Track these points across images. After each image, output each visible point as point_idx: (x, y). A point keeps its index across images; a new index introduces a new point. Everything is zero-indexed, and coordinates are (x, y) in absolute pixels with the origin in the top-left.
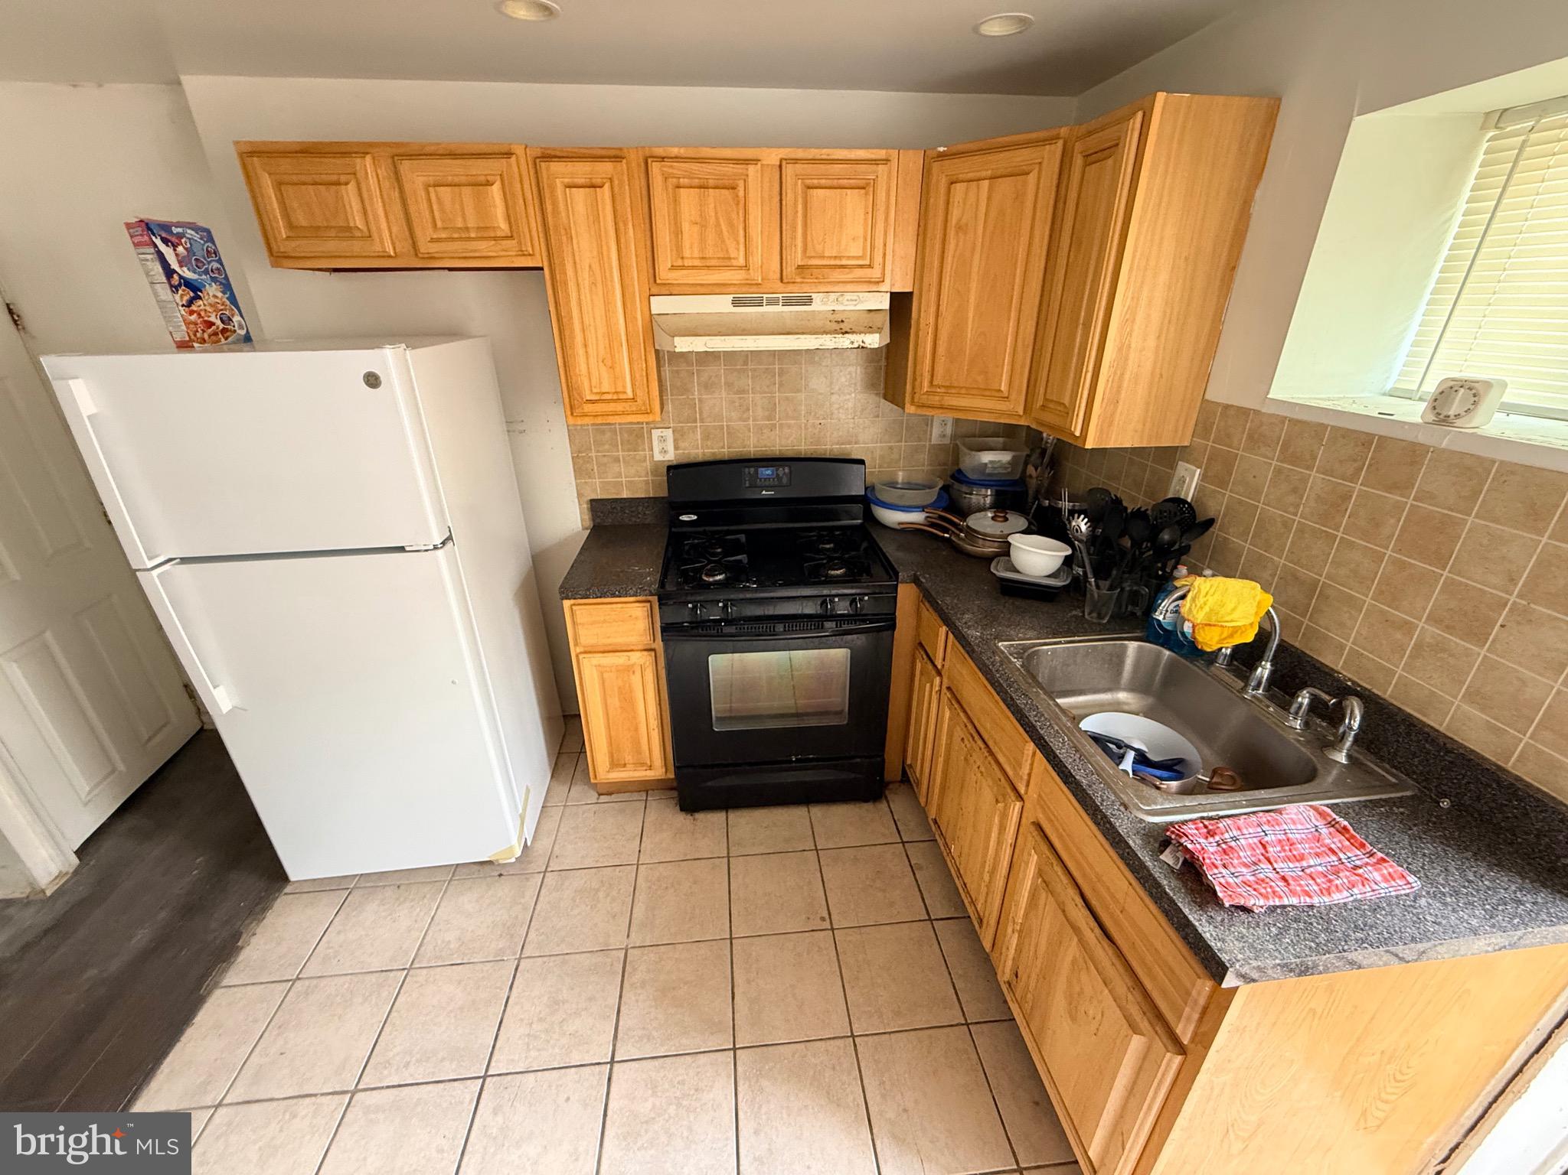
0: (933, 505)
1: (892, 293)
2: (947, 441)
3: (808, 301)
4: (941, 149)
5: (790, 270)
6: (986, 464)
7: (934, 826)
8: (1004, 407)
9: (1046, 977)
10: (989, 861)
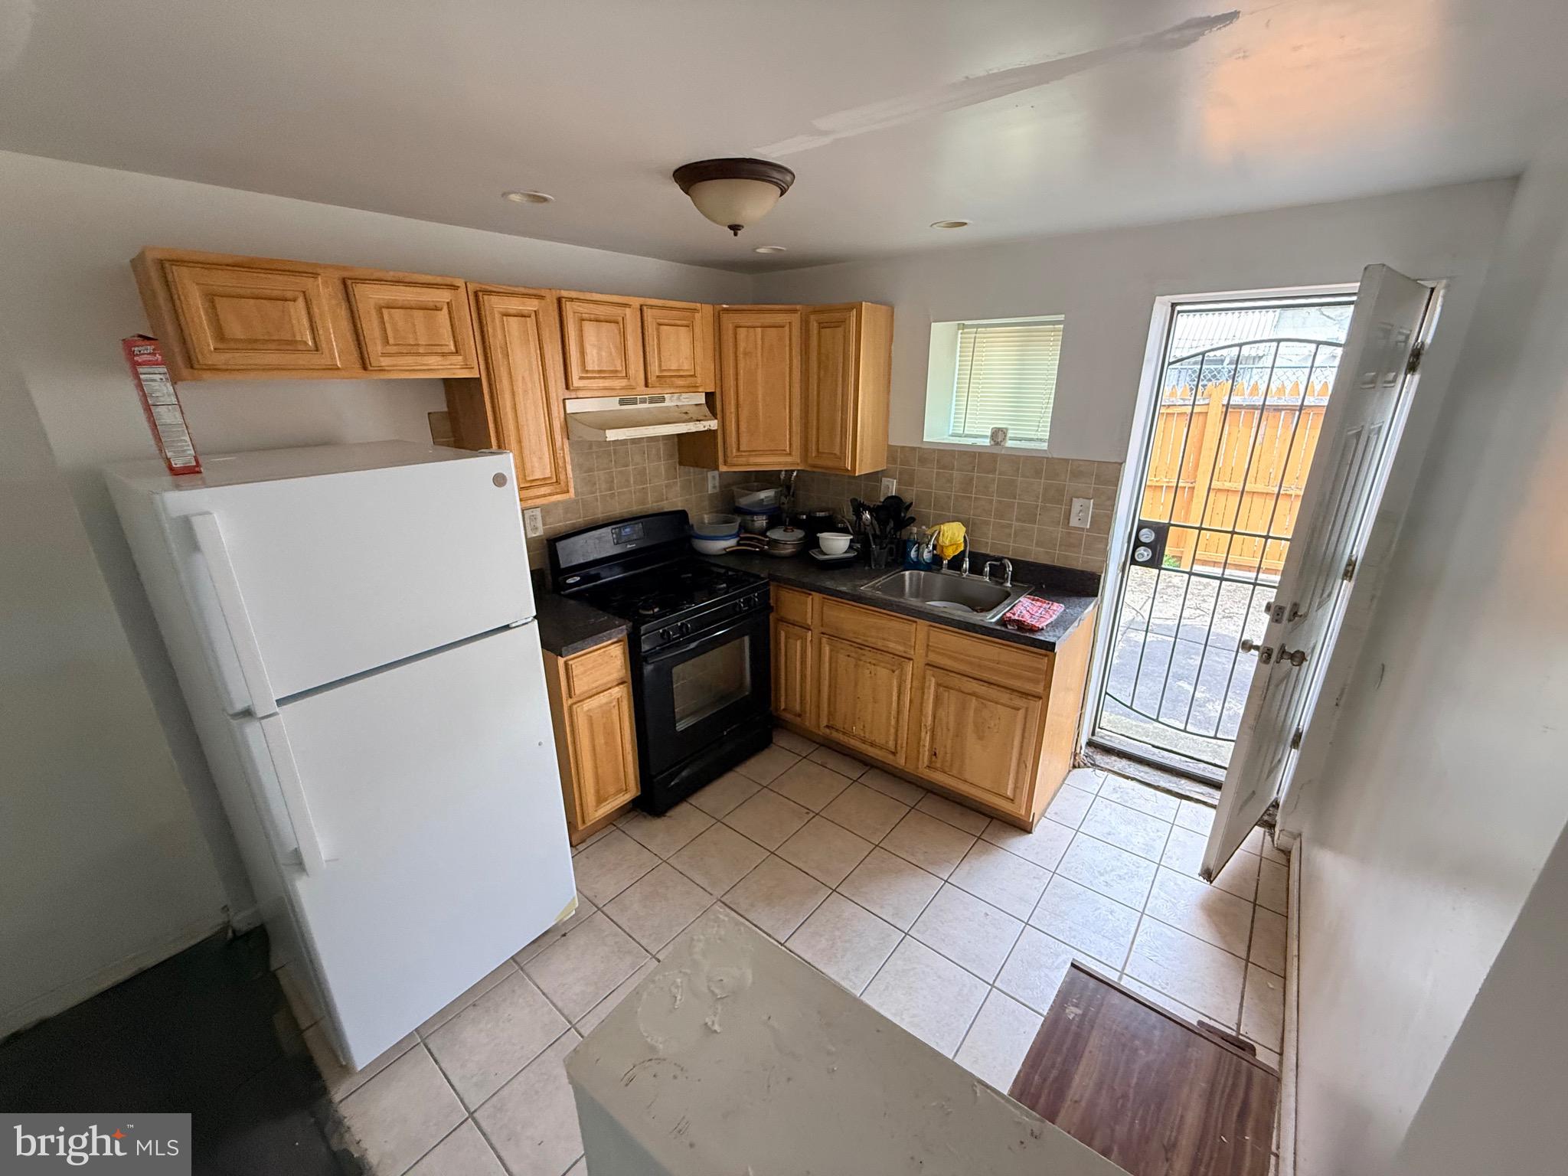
0: (737, 535)
1: (707, 394)
2: (717, 490)
3: (663, 400)
4: (725, 306)
5: (652, 379)
6: (763, 500)
7: (828, 731)
8: (789, 459)
9: (959, 734)
10: (894, 713)
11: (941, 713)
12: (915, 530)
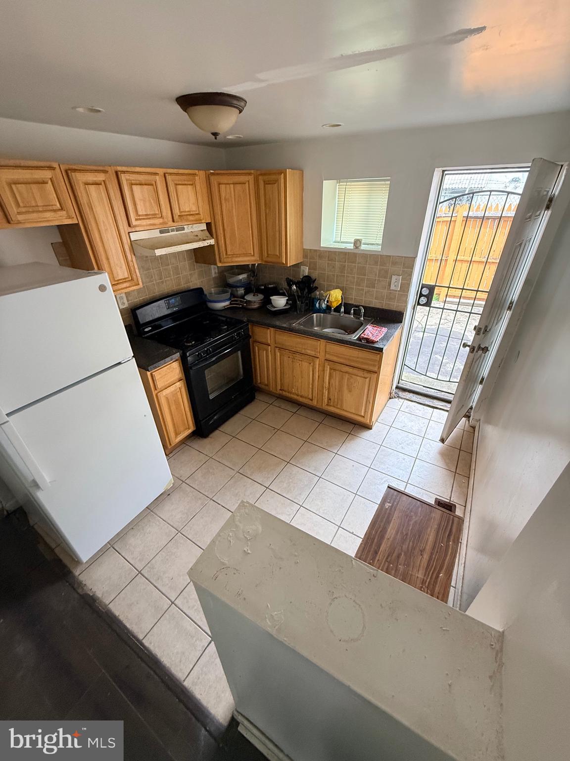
0: (230, 299)
1: (207, 224)
2: (217, 275)
3: (183, 229)
4: (212, 171)
5: (176, 218)
6: (241, 280)
7: (281, 392)
8: (253, 258)
9: (340, 390)
10: (311, 382)
11: (332, 381)
12: (318, 293)
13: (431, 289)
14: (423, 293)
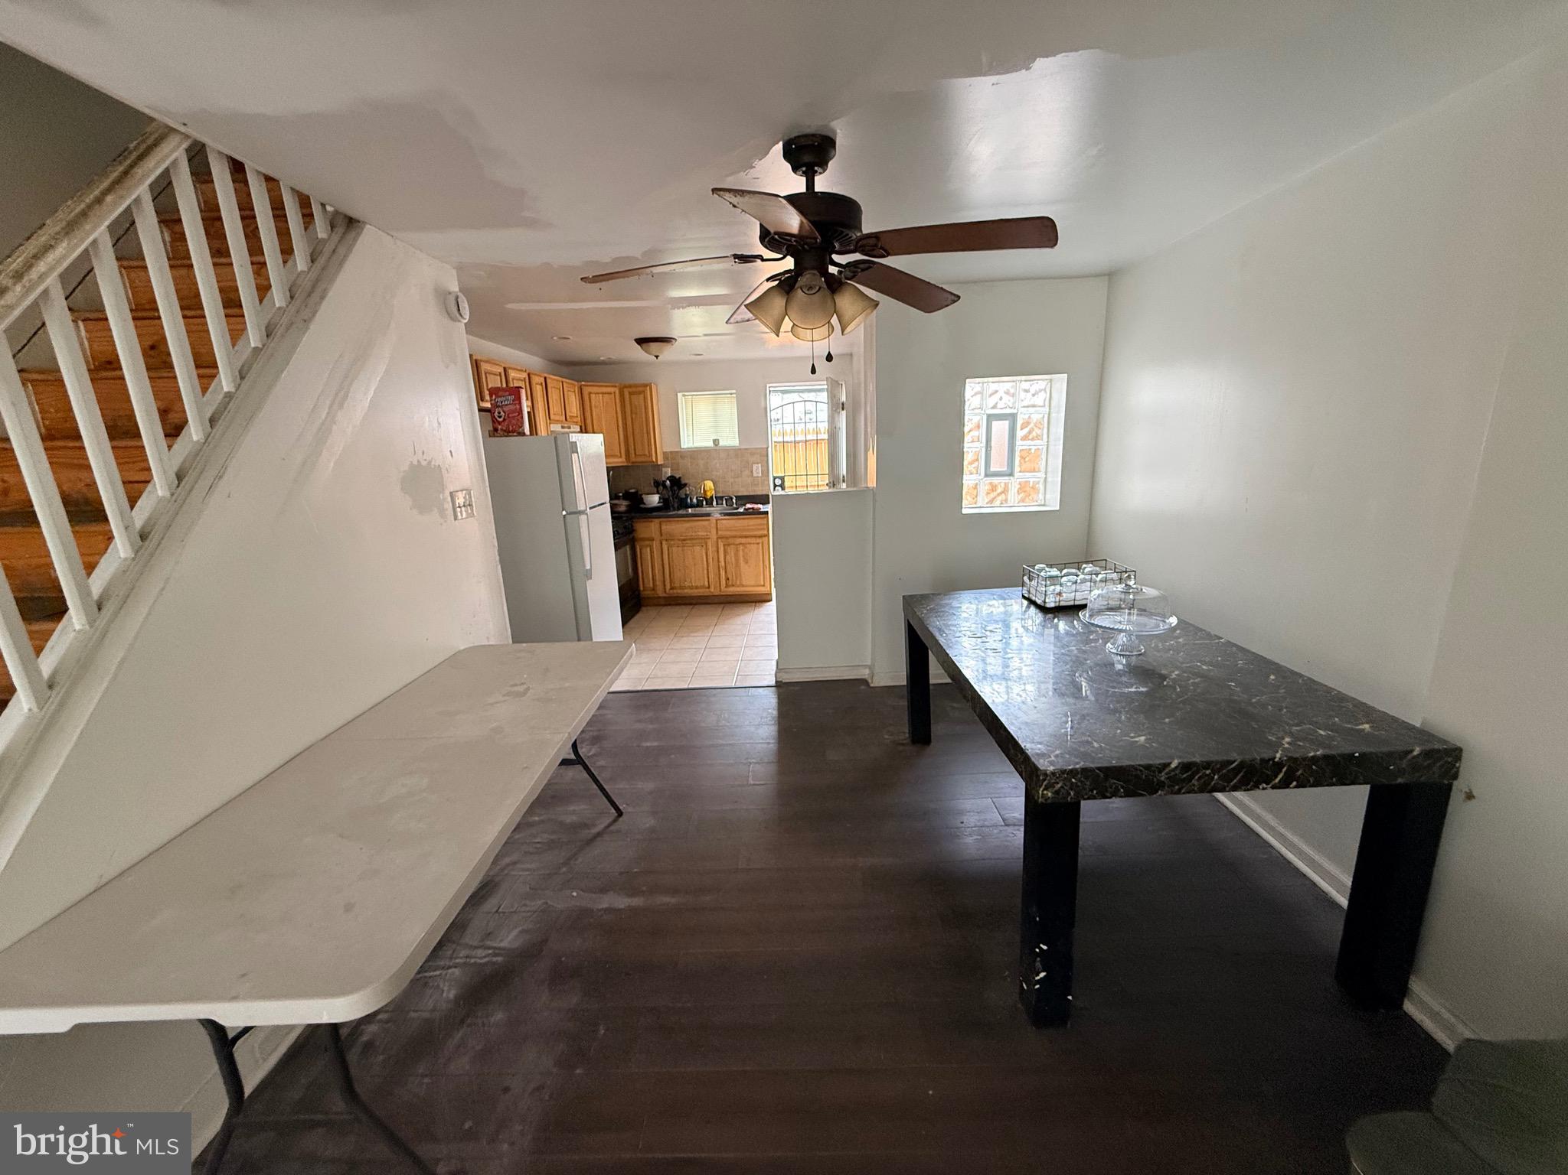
1: (580, 426)
3: (571, 428)
4: (582, 383)
7: (671, 591)
8: (620, 460)
9: (737, 564)
10: (705, 566)
11: (728, 557)
12: (687, 489)
13: (782, 479)
14: (777, 484)
